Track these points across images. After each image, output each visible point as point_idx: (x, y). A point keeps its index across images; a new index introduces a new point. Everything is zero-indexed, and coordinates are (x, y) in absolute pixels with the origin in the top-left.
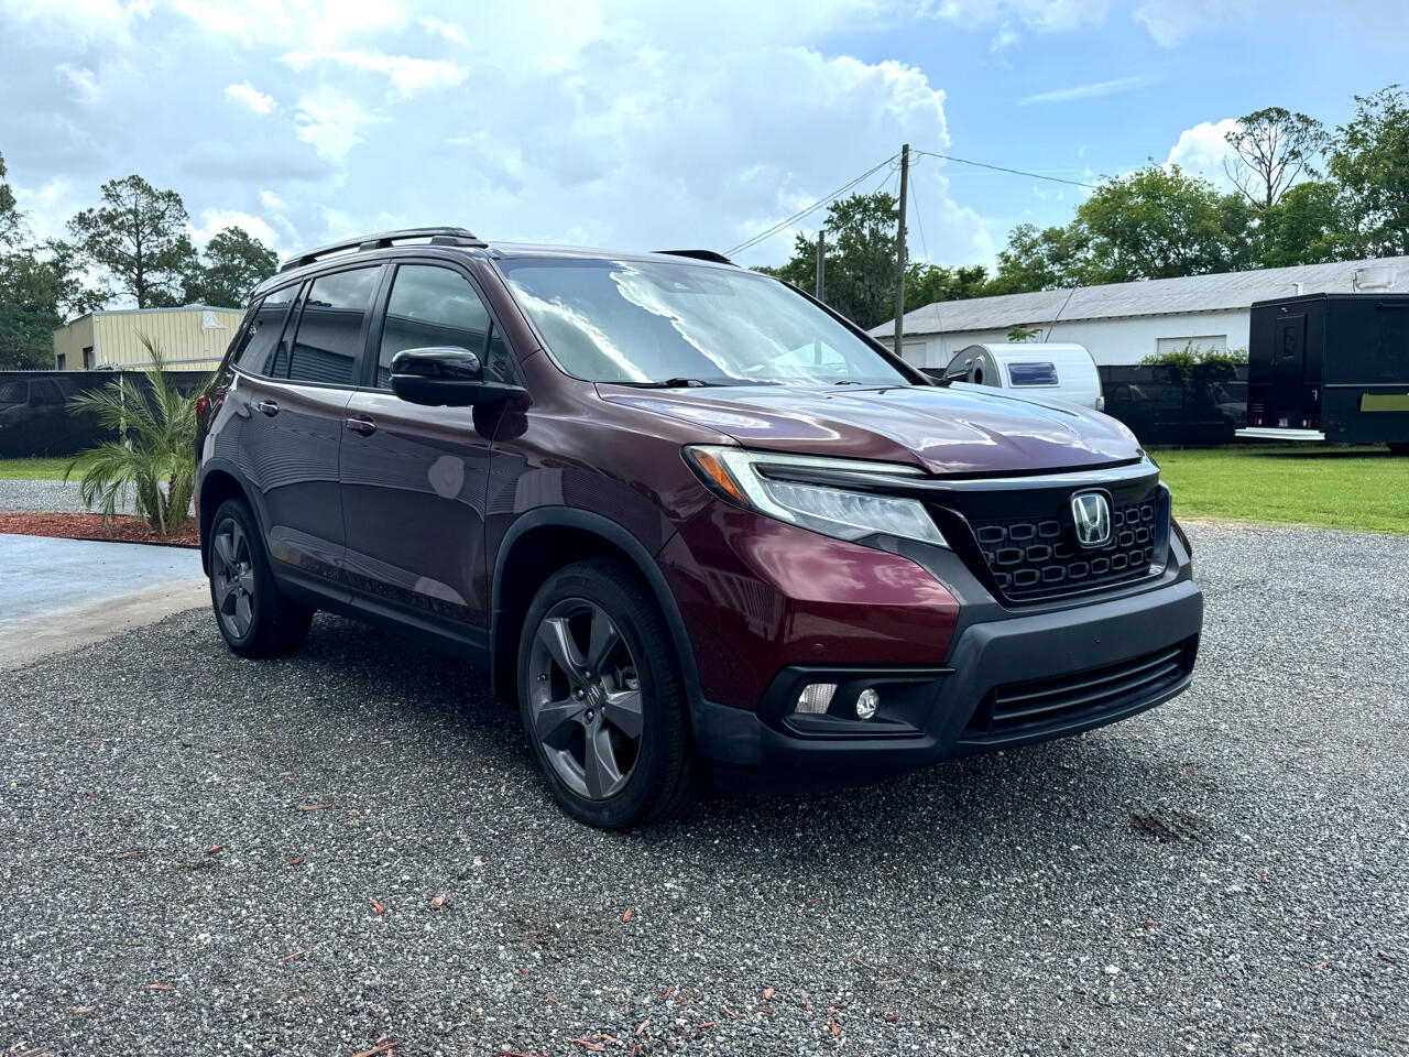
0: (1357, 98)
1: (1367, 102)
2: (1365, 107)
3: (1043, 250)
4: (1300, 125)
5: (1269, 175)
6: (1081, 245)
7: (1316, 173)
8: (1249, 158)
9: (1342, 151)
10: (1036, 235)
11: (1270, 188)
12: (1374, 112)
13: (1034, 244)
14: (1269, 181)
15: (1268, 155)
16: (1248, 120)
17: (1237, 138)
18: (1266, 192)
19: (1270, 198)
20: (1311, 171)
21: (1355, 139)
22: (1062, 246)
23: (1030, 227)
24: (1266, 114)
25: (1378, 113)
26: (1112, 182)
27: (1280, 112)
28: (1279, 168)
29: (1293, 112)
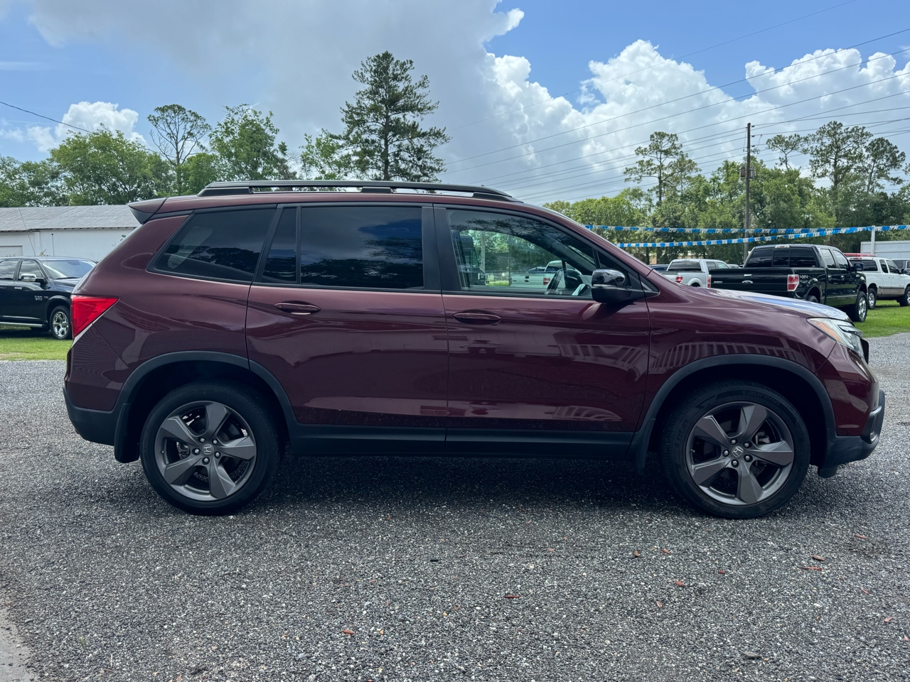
0: (227, 108)
1: (233, 112)
2: (231, 114)
3: (25, 178)
4: (192, 118)
5: (177, 145)
6: (55, 176)
7: (204, 148)
8: (164, 134)
9: (220, 137)
10: (17, 166)
11: (178, 153)
12: (236, 118)
13: (16, 172)
14: (177, 149)
15: (175, 132)
16: (163, 110)
17: (155, 119)
18: (176, 155)
19: (178, 159)
20: (202, 146)
21: (228, 132)
22: (39, 175)
23: (11, 159)
24: (172, 107)
25: (239, 119)
26: (76, 136)
27: (180, 108)
28: (182, 142)
29: (187, 109)
